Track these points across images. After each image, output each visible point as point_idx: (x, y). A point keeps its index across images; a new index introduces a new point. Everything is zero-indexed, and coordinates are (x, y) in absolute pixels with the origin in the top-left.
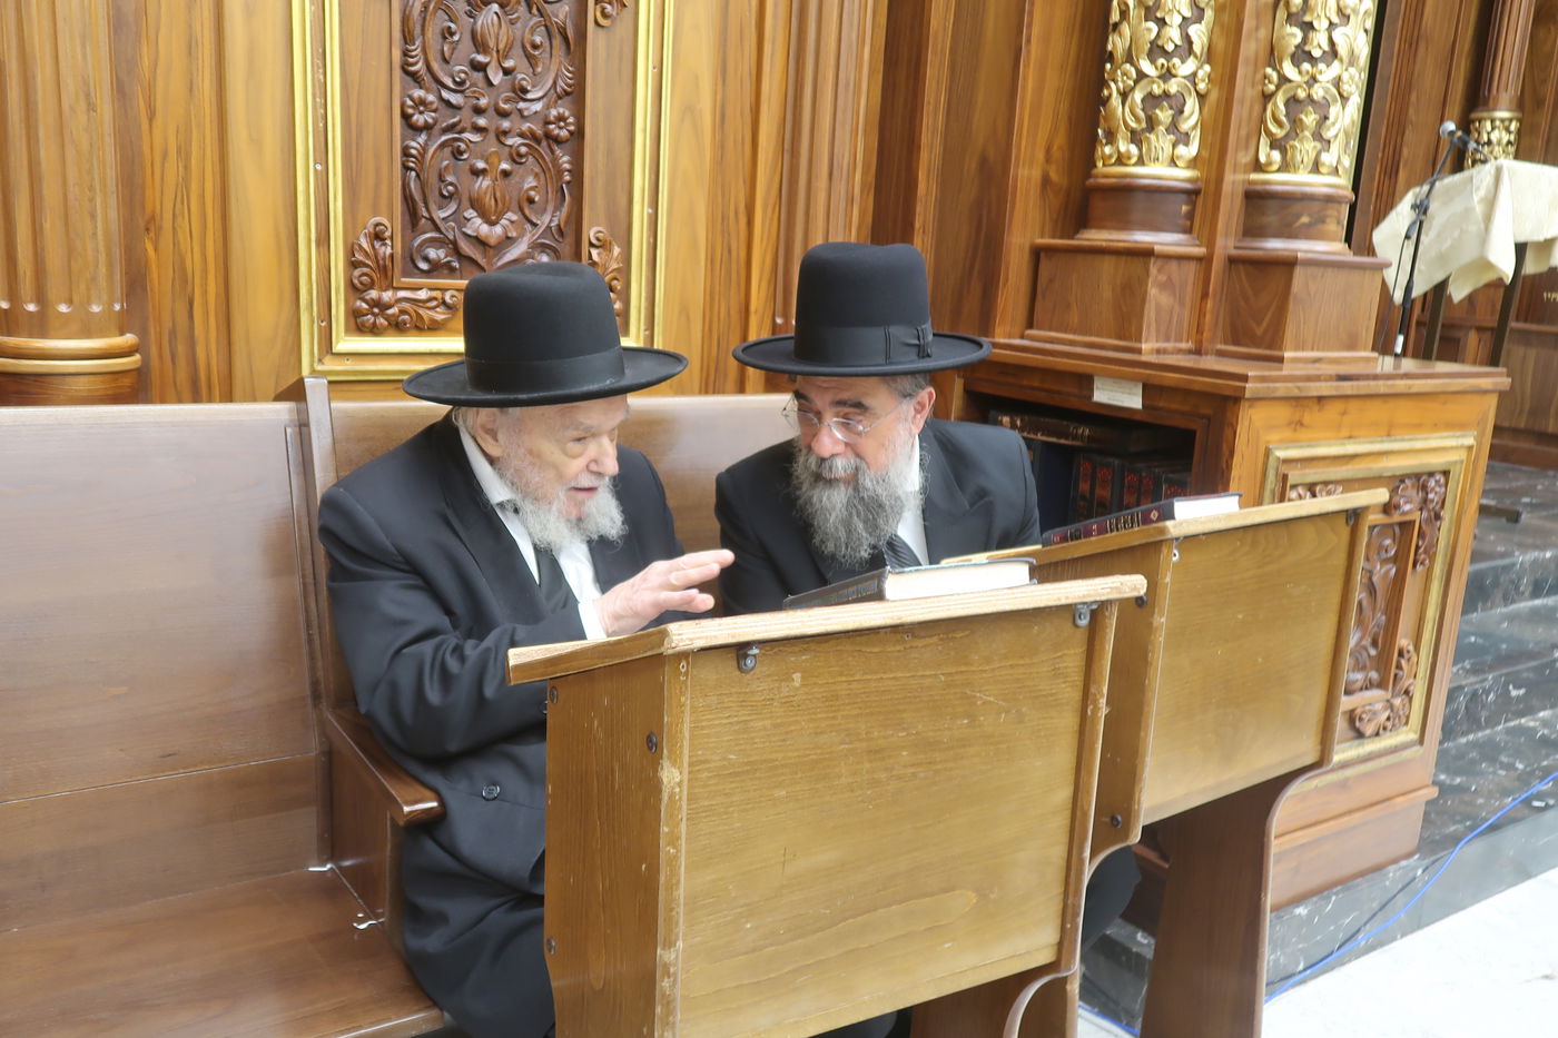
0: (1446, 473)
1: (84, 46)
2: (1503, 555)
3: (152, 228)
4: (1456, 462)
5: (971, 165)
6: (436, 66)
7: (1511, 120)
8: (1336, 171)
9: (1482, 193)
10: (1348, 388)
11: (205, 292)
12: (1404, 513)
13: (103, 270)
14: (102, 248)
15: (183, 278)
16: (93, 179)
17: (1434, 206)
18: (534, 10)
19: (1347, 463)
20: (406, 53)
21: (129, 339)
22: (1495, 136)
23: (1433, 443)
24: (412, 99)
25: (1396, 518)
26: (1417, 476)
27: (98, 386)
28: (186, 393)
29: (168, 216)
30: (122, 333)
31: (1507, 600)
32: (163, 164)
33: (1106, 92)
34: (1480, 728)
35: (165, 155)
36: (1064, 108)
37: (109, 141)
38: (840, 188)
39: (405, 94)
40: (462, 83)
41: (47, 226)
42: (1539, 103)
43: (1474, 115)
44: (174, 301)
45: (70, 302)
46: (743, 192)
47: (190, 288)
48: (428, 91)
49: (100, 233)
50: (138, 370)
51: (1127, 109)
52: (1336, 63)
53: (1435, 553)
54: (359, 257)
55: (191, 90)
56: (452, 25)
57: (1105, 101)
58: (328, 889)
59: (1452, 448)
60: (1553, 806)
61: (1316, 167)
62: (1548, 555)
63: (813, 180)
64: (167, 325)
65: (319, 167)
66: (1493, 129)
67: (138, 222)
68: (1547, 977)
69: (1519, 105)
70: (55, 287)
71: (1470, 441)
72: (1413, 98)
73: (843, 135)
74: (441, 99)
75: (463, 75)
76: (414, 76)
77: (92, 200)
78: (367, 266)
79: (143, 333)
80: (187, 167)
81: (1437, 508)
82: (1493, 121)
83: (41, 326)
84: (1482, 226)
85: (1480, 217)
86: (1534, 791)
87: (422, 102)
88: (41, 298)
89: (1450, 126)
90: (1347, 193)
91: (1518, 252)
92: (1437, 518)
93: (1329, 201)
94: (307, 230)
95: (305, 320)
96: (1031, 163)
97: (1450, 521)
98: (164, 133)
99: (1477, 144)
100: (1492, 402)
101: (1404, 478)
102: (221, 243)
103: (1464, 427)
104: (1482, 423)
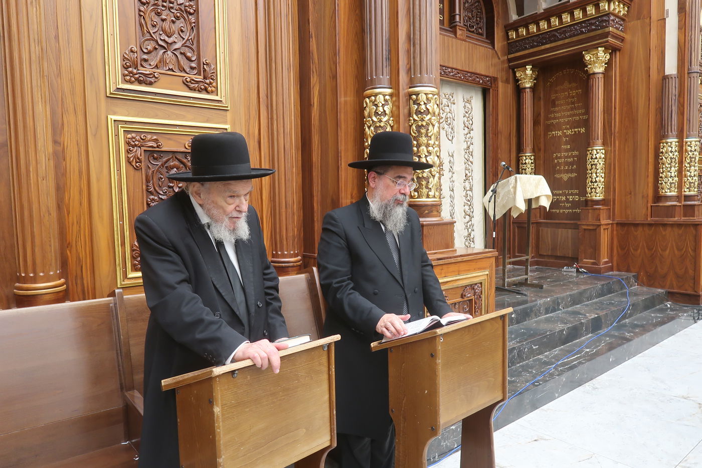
0: (481, 283)
1: (47, 197)
2: (532, 301)
3: (69, 246)
4: (483, 279)
6: (157, 189)
7: (531, 156)
8: (434, 197)
9: (512, 185)
10: (441, 262)
11: (86, 264)
12: (469, 297)
13: (53, 261)
14: (53, 255)
15: (79, 259)
16: (50, 235)
17: (498, 190)
18: (188, 169)
19: (445, 284)
20: (147, 186)
21: (62, 280)
22: (527, 161)
23: (474, 275)
24: (150, 199)
25: (466, 299)
26: (471, 285)
28: (81, 296)
29: (74, 242)
30: (60, 280)
31: (536, 316)
32: (72, 227)
34: (524, 361)
35: (73, 224)
36: (355, 181)
37: (55, 222)
38: (290, 210)
39: (147, 197)
40: (166, 192)
41: (36, 250)
42: (540, 150)
43: (520, 155)
44: (76, 268)
45: (43, 272)
47: (81, 263)
48: (155, 196)
49: (53, 250)
50: (65, 290)
53: (481, 308)
54: (135, 248)
55: (81, 205)
56: (162, 176)
58: (127, 449)
59: (481, 275)
60: (541, 384)
61: (428, 196)
62: (549, 299)
64: (75, 274)
65: (121, 223)
66: (526, 159)
67: (64, 243)
68: (535, 440)
69: (534, 151)
70: (38, 269)
71: (487, 273)
72: (499, 151)
73: (289, 195)
74: (159, 197)
75: (166, 190)
76: (150, 192)
77: (50, 241)
78: (138, 250)
79: (67, 279)
80: (80, 227)
81: (480, 294)
82: (526, 156)
83: (34, 280)
84: (514, 195)
85: (513, 193)
86: (536, 379)
87: (153, 199)
88: (35, 272)
89: (504, 163)
90: (439, 203)
91: (529, 202)
92: (480, 297)
93: (433, 205)
94: (118, 242)
95: (118, 269)
96: (347, 198)
97: (485, 298)
98: (73, 218)
99: (522, 164)
100: (493, 260)
101: (466, 286)
102: (91, 248)
103: (484, 269)
104: (491, 266)
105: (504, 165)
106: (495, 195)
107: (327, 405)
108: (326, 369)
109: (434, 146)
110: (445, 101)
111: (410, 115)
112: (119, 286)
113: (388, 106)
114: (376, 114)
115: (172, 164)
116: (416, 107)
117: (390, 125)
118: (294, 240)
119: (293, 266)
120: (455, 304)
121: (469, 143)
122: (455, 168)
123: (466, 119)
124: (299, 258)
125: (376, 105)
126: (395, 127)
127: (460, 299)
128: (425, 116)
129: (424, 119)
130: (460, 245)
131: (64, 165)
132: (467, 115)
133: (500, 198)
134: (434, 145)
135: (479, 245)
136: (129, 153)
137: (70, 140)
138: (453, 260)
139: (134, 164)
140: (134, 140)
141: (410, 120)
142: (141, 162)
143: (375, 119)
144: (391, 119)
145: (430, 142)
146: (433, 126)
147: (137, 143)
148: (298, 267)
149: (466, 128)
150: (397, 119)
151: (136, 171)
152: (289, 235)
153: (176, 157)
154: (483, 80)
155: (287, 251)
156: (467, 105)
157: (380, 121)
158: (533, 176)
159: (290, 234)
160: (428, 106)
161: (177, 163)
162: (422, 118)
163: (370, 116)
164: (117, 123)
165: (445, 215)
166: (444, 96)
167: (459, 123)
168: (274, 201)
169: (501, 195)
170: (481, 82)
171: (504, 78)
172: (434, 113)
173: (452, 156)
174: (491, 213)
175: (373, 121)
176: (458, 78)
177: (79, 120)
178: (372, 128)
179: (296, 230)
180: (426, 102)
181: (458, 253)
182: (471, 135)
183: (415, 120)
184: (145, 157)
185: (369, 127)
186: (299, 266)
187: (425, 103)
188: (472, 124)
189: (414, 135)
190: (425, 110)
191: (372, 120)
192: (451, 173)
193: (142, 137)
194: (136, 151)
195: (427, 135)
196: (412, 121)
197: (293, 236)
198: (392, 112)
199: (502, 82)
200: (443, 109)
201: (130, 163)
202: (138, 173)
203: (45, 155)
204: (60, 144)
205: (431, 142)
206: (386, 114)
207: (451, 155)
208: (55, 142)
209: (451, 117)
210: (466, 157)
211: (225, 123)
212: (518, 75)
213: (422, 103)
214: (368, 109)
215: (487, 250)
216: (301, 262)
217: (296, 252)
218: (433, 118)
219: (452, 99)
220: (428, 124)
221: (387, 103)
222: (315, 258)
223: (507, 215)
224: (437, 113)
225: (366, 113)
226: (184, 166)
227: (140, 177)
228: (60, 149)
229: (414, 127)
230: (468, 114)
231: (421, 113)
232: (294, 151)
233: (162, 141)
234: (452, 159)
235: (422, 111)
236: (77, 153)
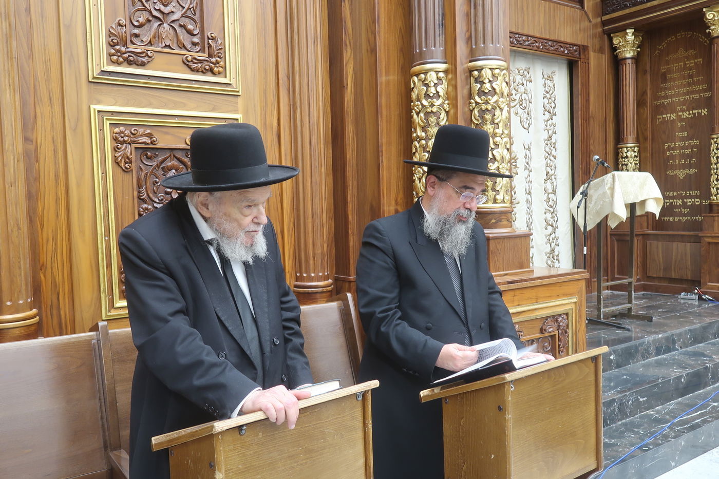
0: (567, 314)
1: (16, 208)
2: (638, 338)
3: (43, 268)
4: (570, 309)
5: (367, 208)
6: (151, 195)
7: (634, 147)
8: (503, 201)
9: (609, 185)
10: (513, 286)
11: (64, 290)
12: (549, 332)
13: (24, 287)
14: (23, 278)
15: (55, 285)
16: (20, 254)
17: (590, 192)
19: (519, 316)
20: (139, 192)
21: (35, 311)
22: (629, 154)
23: (557, 303)
24: (142, 209)
25: (547, 334)
26: (554, 316)
27: (22, 331)
28: (57, 331)
29: (49, 264)
30: (31, 310)
31: (644, 358)
32: (47, 244)
33: (414, 178)
34: (627, 417)
35: (47, 241)
36: (401, 183)
37: (26, 239)
38: (318, 221)
39: (139, 206)
40: (162, 200)
42: (646, 139)
43: (619, 146)
44: (51, 295)
45: (11, 301)
46: (279, 226)
47: (58, 289)
48: (149, 205)
49: (22, 274)
50: (38, 323)
51: (421, 185)
52: (496, 162)
53: (568, 347)
55: (57, 216)
56: (157, 180)
57: (414, 181)
59: (566, 304)
60: (651, 449)
61: (495, 201)
62: (660, 336)
63: (306, 219)
64: (49, 303)
65: (107, 239)
66: (628, 151)
67: (37, 265)
69: (637, 140)
70: (5, 296)
71: (575, 300)
72: (591, 141)
73: (317, 201)
74: (154, 207)
75: (162, 197)
76: (143, 200)
77: (19, 262)
79: (40, 309)
80: (56, 244)
81: (565, 328)
82: (627, 148)
84: (611, 199)
85: (610, 196)
87: (147, 209)
89: (597, 157)
90: (509, 209)
91: (632, 207)
92: (566, 332)
93: (502, 213)
94: (103, 262)
95: (103, 296)
96: (389, 206)
97: (572, 334)
98: (47, 232)
99: (622, 158)
100: (583, 284)
101: (546, 318)
102: (69, 269)
103: (571, 295)
104: (580, 292)
105: (598, 160)
106: (586, 199)
107: (362, 471)
108: (361, 425)
109: (502, 136)
110: (518, 79)
111: (470, 96)
112: (104, 318)
113: (442, 86)
114: (427, 96)
115: (169, 164)
116: (478, 86)
117: (445, 110)
118: (323, 259)
119: (322, 292)
120: (533, 341)
121: (550, 132)
122: (533, 165)
123: (546, 101)
124: (330, 281)
125: (427, 85)
126: (452, 112)
127: (540, 335)
128: (490, 97)
129: (490, 102)
130: (539, 265)
131: (37, 168)
132: (548, 96)
133: (593, 203)
134: (502, 134)
135: (565, 264)
136: (116, 151)
137: (44, 136)
138: (528, 284)
139: (122, 165)
140: (122, 135)
141: (470, 103)
142: (131, 162)
143: (425, 103)
144: (447, 102)
145: (497, 131)
146: (501, 109)
147: (126, 138)
148: (329, 294)
149: (547, 113)
150: (454, 102)
151: (126, 174)
152: (316, 252)
153: (174, 156)
154: (569, 50)
155: (314, 273)
156: (548, 82)
157: (432, 105)
158: (638, 173)
159: (319, 251)
160: (494, 85)
161: (175, 163)
162: (487, 101)
163: (418, 99)
164: (101, 113)
165: (520, 226)
166: (517, 72)
167: (537, 107)
168: (298, 209)
169: (594, 198)
170: (566, 52)
171: (597, 47)
172: (502, 94)
173: (529, 149)
174: (581, 222)
175: (423, 106)
176: (535, 48)
177: (55, 112)
178: (422, 115)
179: (325, 245)
180: (491, 79)
181: (536, 275)
182: (554, 121)
183: (477, 103)
184: (136, 156)
185: (418, 114)
186: (330, 291)
187: (490, 81)
188: (554, 108)
189: (476, 122)
190: (490, 89)
191: (422, 104)
192: (527, 171)
193: (133, 132)
194: (125, 149)
195: (493, 122)
196: (474, 105)
197: (322, 253)
198: (447, 93)
199: (594, 52)
200: (516, 88)
201: (118, 163)
202: (127, 177)
203: (14, 155)
204: (32, 141)
205: (499, 131)
206: (439, 96)
207: (527, 148)
208: (26, 139)
209: (527, 98)
210: (547, 149)
211: (236, 111)
212: (615, 41)
213: (486, 81)
214: (416, 91)
215: (576, 270)
216: (333, 286)
217: (326, 274)
218: (501, 100)
219: (528, 76)
220: (494, 108)
221: (440, 82)
222: (350, 282)
223: (602, 225)
224: (506, 94)
225: (414, 96)
226: (184, 166)
227: (130, 181)
228: (32, 147)
229: (476, 112)
230: (548, 94)
231: (485, 94)
232: (322, 146)
233: (157, 136)
234: (528, 152)
235: (487, 91)
236: (53, 153)
